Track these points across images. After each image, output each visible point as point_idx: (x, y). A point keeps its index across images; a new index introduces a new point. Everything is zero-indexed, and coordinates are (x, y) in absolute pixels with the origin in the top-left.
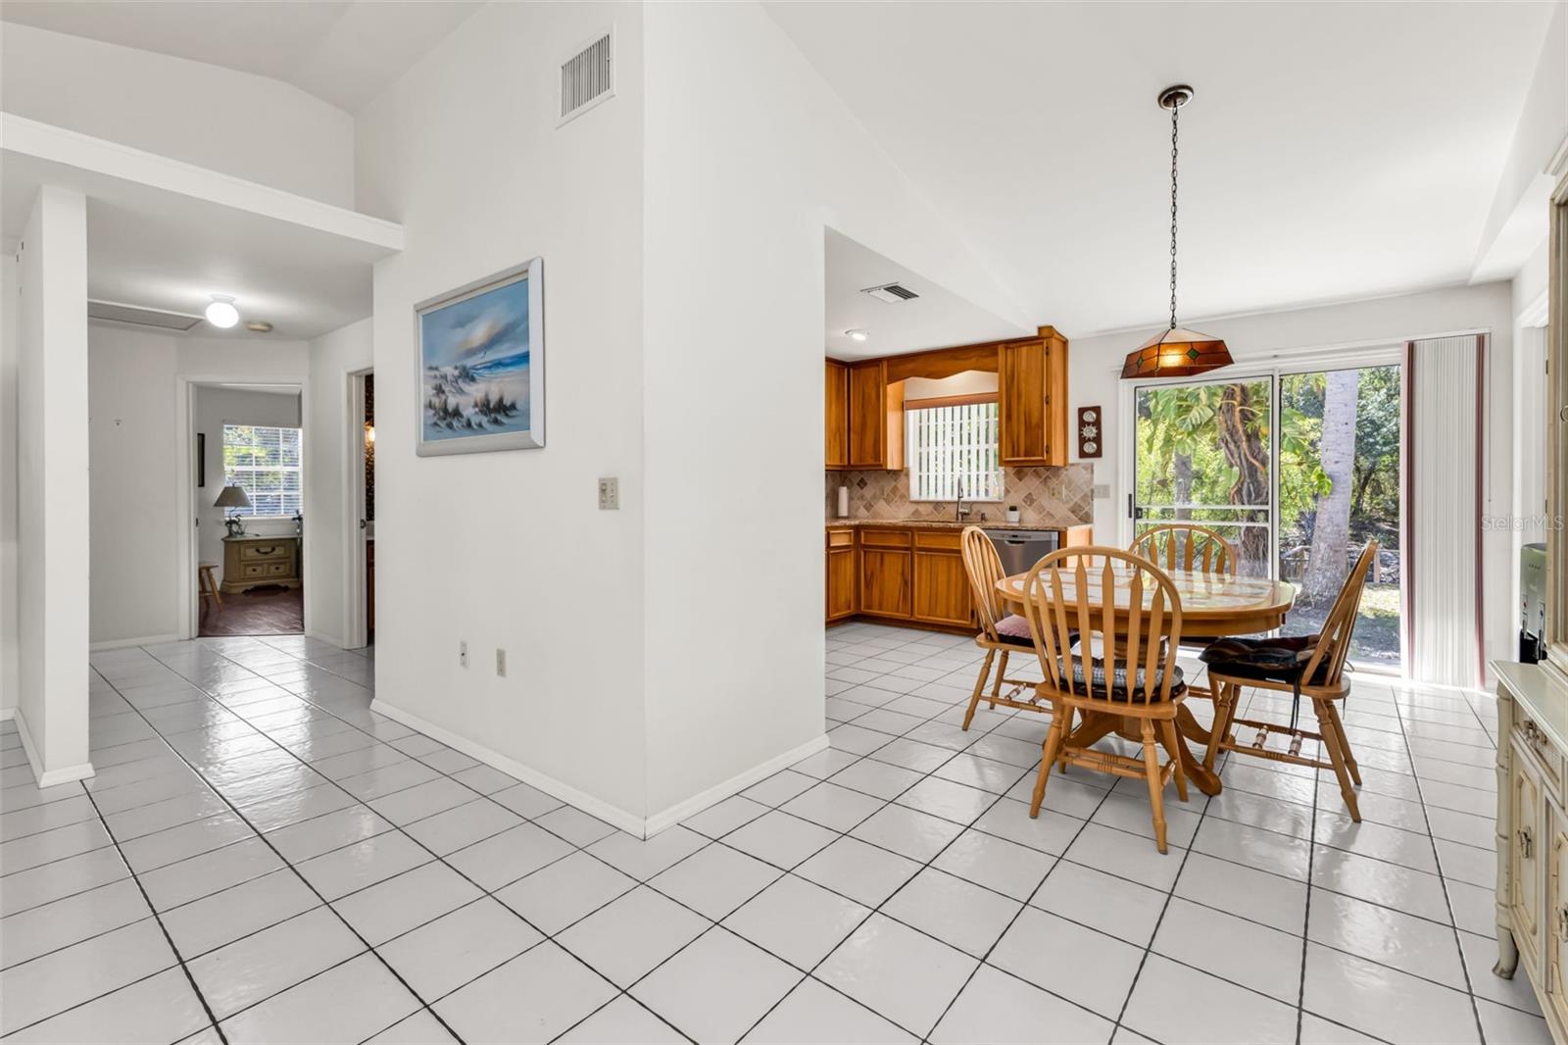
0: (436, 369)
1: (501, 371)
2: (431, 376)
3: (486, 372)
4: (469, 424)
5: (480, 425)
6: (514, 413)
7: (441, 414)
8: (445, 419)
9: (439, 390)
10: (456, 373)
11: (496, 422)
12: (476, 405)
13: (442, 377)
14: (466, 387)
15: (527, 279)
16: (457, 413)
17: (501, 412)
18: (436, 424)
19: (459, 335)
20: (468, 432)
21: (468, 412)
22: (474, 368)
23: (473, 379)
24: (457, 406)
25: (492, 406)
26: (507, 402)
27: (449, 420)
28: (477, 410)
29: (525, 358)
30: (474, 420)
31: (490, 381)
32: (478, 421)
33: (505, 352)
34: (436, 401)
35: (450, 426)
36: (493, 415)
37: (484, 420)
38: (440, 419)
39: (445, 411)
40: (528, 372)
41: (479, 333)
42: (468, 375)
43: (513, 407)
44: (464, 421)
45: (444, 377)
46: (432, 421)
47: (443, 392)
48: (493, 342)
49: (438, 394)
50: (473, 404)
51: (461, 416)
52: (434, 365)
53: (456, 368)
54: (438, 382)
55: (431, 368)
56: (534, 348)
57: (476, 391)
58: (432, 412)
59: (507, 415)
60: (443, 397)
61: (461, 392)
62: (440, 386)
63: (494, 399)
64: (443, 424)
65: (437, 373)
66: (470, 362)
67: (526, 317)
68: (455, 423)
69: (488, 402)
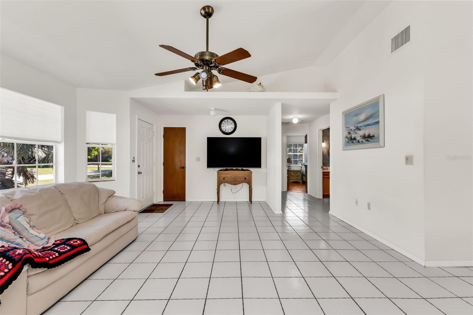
0: (349, 128)
1: (369, 127)
2: (347, 130)
3: (364, 128)
4: (359, 142)
5: (362, 142)
6: (374, 138)
7: (350, 139)
8: (351, 141)
9: (349, 133)
10: (355, 128)
11: (367, 140)
12: (361, 136)
13: (350, 130)
14: (358, 132)
15: (379, 101)
16: (355, 139)
17: (368, 138)
18: (348, 142)
19: (355, 119)
20: (359, 143)
21: (358, 138)
22: (360, 127)
23: (360, 130)
24: (355, 137)
25: (366, 136)
26: (371, 135)
27: (352, 141)
28: (361, 138)
29: (378, 122)
30: (360, 141)
31: (366, 130)
32: (361, 141)
33: (370, 121)
34: (348, 136)
35: (353, 142)
36: (366, 139)
37: (364, 140)
38: (349, 140)
39: (351, 138)
40: (379, 126)
41: (362, 117)
42: (358, 129)
43: (373, 136)
44: (357, 141)
45: (351, 130)
46: (347, 141)
47: (351, 134)
48: (366, 119)
49: (349, 134)
50: (360, 136)
51: (356, 139)
52: (348, 127)
53: (355, 127)
54: (349, 131)
55: (347, 128)
56: (381, 120)
57: (361, 133)
58: (347, 139)
59: (371, 139)
60: (351, 135)
61: (356, 133)
62: (350, 132)
63: (367, 134)
64: (350, 142)
65: (349, 129)
66: (359, 125)
67: (378, 111)
68: (354, 141)
69: (365, 135)
